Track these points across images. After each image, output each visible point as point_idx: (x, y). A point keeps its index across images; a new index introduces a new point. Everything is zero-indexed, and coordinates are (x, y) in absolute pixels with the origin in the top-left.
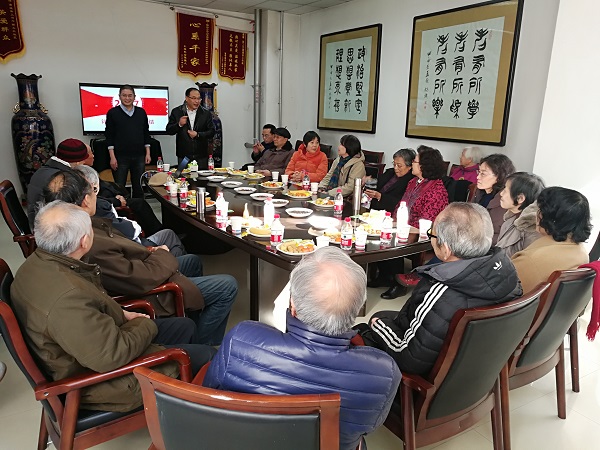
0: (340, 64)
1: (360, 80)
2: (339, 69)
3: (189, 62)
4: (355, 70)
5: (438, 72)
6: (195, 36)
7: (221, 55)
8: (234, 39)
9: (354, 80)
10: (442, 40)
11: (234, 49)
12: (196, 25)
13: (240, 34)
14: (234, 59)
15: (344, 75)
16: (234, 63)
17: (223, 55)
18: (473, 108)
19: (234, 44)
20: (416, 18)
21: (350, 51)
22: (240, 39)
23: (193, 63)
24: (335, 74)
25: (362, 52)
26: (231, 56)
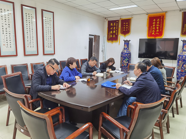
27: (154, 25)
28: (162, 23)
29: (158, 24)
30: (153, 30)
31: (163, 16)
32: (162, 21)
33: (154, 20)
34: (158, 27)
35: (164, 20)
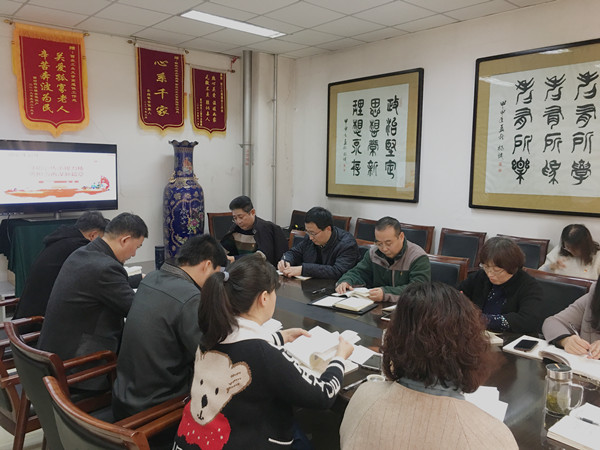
0: (360, 117)
1: (391, 137)
2: (358, 125)
3: (154, 111)
4: (383, 125)
5: (519, 125)
6: (161, 77)
7: (196, 102)
8: (211, 81)
9: (382, 137)
10: (524, 86)
11: (211, 93)
12: (163, 64)
13: (217, 75)
14: (211, 106)
15: (366, 132)
16: (211, 112)
17: (198, 102)
18: (581, 171)
19: (211, 87)
20: (479, 61)
21: (376, 102)
22: (218, 81)
23: (160, 113)
24: (351, 129)
25: (394, 104)
26: (208, 102)
27: (45, 76)
28: (77, 71)
29: (61, 73)
30: (46, 92)
31: (76, 46)
32: (76, 64)
33: (44, 54)
34: (62, 86)
35: (83, 61)
